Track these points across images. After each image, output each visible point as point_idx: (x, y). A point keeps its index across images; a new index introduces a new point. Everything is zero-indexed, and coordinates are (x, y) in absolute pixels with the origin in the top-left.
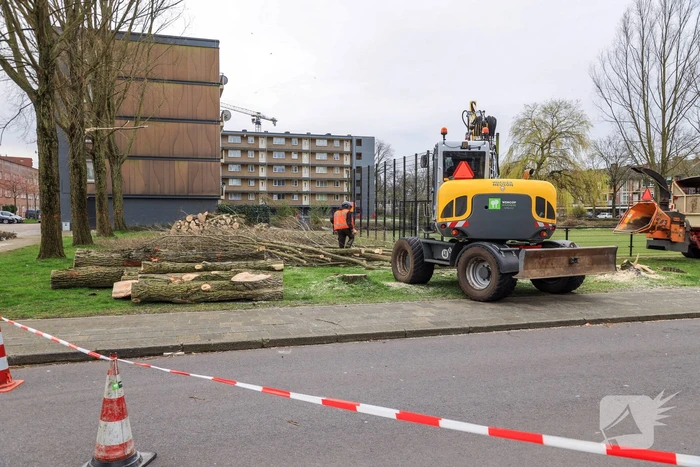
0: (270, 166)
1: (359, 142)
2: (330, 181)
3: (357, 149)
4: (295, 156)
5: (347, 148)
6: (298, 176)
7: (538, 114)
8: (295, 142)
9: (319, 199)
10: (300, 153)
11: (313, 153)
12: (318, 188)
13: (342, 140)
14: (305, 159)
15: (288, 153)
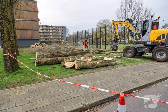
0: (43, 33)
1: (63, 27)
2: (57, 36)
3: (62, 29)
4: (49, 31)
5: (60, 29)
6: (49, 35)
7: (102, 22)
8: (48, 27)
9: (54, 40)
10: (50, 30)
11: (52, 30)
12: (54, 37)
13: (59, 27)
14: (51, 31)
15: (47, 30)
